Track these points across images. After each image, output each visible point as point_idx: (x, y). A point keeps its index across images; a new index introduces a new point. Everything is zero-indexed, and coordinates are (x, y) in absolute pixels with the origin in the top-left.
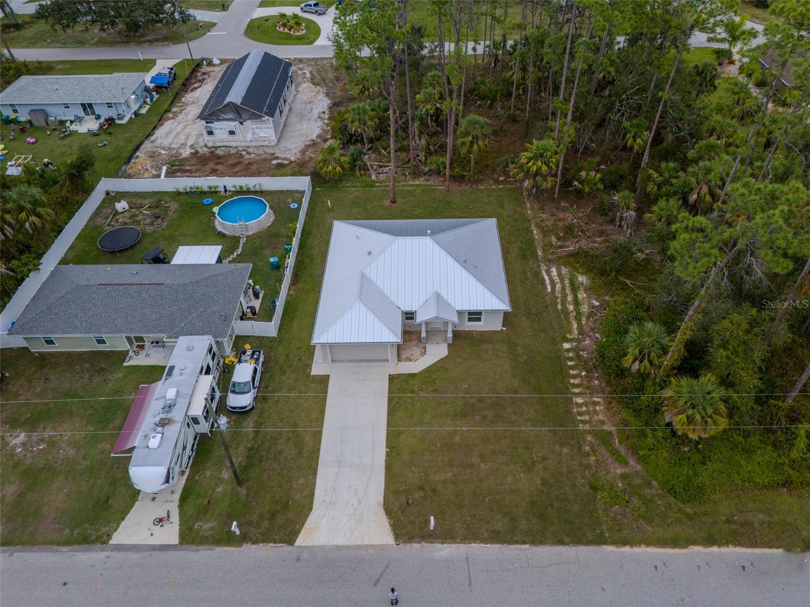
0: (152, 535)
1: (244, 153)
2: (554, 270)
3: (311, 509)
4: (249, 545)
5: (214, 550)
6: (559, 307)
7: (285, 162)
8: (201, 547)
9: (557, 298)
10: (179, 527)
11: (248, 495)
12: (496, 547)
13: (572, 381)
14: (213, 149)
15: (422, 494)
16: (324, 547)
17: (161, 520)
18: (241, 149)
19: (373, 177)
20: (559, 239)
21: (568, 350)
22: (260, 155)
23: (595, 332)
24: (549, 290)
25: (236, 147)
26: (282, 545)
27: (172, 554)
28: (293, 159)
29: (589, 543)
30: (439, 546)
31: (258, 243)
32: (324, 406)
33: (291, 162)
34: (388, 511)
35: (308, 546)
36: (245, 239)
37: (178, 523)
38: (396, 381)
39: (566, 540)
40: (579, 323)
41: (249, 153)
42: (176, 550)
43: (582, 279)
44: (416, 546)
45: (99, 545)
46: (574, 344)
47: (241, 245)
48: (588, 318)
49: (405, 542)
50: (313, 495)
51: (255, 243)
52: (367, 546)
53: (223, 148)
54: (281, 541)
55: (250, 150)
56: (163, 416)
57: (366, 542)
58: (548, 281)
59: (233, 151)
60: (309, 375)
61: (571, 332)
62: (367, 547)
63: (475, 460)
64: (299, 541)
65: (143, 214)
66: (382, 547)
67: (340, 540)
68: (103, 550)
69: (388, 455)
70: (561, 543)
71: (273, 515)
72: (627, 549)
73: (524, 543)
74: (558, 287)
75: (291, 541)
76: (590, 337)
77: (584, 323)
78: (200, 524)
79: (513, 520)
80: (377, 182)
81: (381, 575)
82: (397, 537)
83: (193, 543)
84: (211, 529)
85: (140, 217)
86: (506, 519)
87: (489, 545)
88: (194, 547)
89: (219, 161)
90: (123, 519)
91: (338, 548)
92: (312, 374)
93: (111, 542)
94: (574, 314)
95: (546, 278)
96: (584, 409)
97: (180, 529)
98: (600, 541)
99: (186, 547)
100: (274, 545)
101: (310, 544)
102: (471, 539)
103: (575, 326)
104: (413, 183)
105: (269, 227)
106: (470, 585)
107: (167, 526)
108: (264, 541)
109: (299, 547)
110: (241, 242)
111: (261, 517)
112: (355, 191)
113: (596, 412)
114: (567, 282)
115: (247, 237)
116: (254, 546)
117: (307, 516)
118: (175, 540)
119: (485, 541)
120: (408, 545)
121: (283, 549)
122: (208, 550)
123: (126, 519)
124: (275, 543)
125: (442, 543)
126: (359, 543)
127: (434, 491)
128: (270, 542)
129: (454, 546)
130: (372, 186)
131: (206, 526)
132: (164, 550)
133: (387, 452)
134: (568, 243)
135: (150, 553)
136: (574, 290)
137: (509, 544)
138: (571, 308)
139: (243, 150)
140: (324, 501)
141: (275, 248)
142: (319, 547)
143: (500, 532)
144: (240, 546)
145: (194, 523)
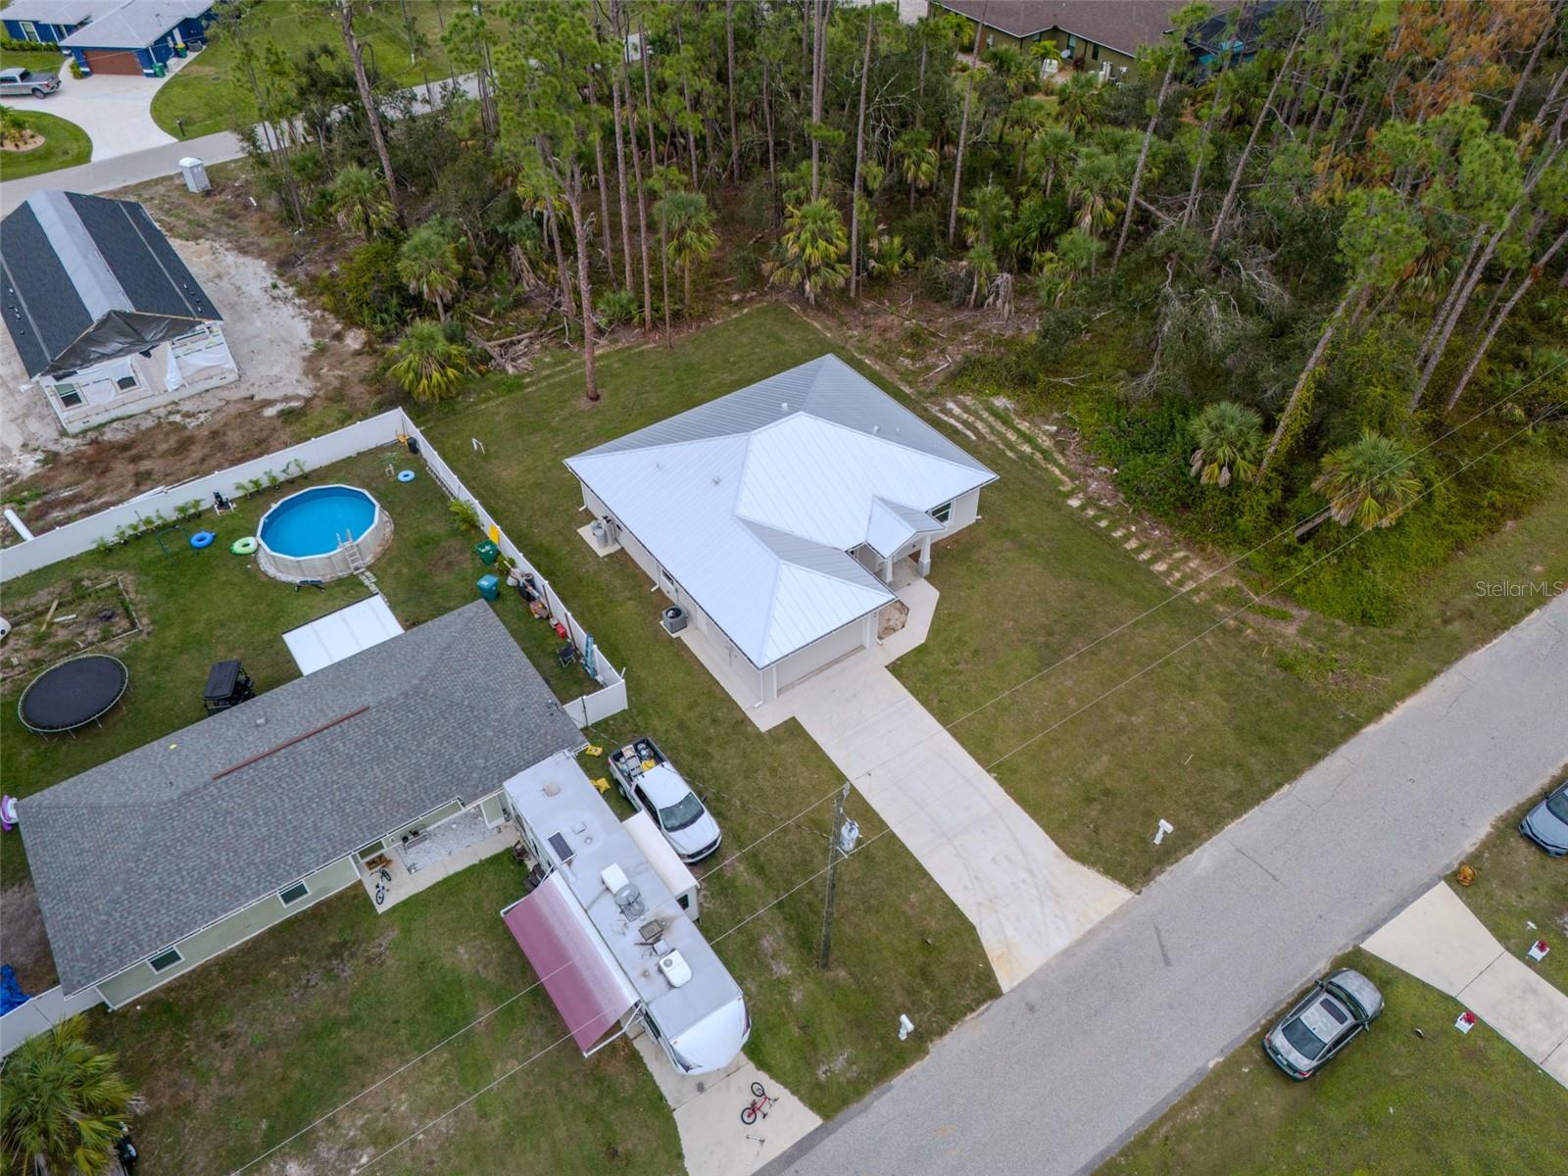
0: (762, 1141)
1: (178, 418)
2: (950, 405)
3: (974, 928)
4: (937, 1043)
5: (891, 1088)
6: (1010, 454)
7: (294, 404)
8: (867, 1099)
9: (993, 443)
10: (795, 1098)
11: (852, 975)
12: (1255, 812)
13: (1128, 546)
16: (1048, 965)
17: (753, 1109)
18: (162, 412)
19: (511, 370)
20: (912, 357)
21: (1083, 508)
22: (219, 410)
23: (1094, 468)
24: (974, 438)
25: (148, 412)
26: (985, 1006)
27: (829, 1143)
30: (1190, 858)
31: (405, 571)
33: (308, 401)
34: (1082, 858)
35: (1024, 981)
36: (368, 573)
37: (787, 1092)
38: (905, 671)
41: (187, 415)
42: (830, 1134)
43: (1000, 402)
44: (1161, 878)
46: (1081, 495)
47: (373, 588)
48: (1062, 452)
49: (1145, 883)
50: (954, 906)
52: (1102, 922)
53: (114, 425)
54: (979, 1003)
55: (186, 407)
57: (1097, 919)
58: (960, 426)
59: (149, 423)
60: (759, 735)
62: (1104, 924)
63: (1120, 718)
64: (1005, 981)
66: (1121, 913)
67: (1060, 940)
69: (1001, 781)
70: (1317, 758)
71: (924, 973)
72: (1387, 718)
73: (1279, 785)
74: (979, 425)
75: (994, 993)
76: (1091, 476)
77: (1062, 461)
78: (824, 1068)
79: (1238, 765)
81: (1162, 946)
82: (1129, 883)
83: (845, 1102)
84: (850, 1062)
86: (1229, 770)
87: (1245, 816)
88: (854, 1107)
90: (680, 1156)
91: (1067, 953)
92: (763, 731)
94: (1039, 454)
95: (952, 421)
96: (1177, 575)
97: (801, 1099)
99: (840, 1116)
100: (974, 1014)
101: (1024, 976)
102: (1217, 823)
103: (1057, 472)
106: (1277, 880)
107: (774, 1112)
108: (953, 1020)
109: (1012, 990)
110: (367, 582)
112: (497, 406)
114: (986, 415)
115: (369, 568)
116: (947, 1038)
117: (976, 941)
118: (814, 1121)
119: (1236, 814)
120: (1153, 884)
121: (993, 1010)
122: (882, 1094)
123: (685, 1152)
124: (973, 1010)
125: (1191, 852)
126: (1089, 926)
128: (965, 1015)
129: (1207, 845)
131: (838, 1064)
132: (812, 1147)
133: (996, 778)
134: (931, 360)
135: (792, 1169)
136: (1006, 422)
137: (1265, 799)
138: (1027, 449)
139: (170, 413)
142: (1040, 970)
143: (1240, 791)
144: (926, 1052)
145: (813, 1074)
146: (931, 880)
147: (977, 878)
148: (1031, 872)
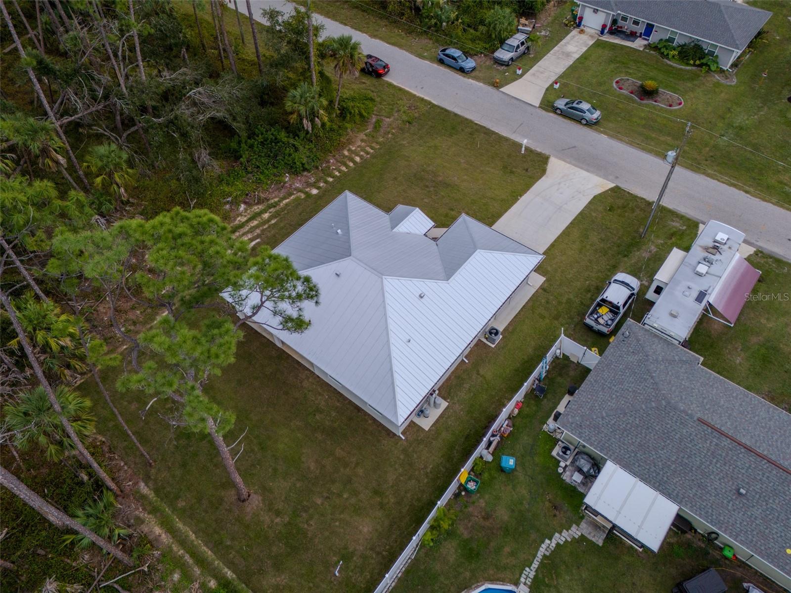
3: (595, 196)
5: (674, 208)
6: (273, 222)
8: (683, 214)
9: (263, 231)
12: (493, 129)
13: (346, 170)
15: (514, 169)
16: (597, 175)
21: (318, 188)
23: (285, 183)
29: (442, 108)
36: (522, 580)
39: (452, 114)
40: (281, 200)
44: (539, 150)
45: (764, 251)
46: (308, 190)
47: (535, 565)
49: (544, 154)
52: (569, 163)
54: (625, 191)
61: (297, 199)
66: (560, 159)
68: (760, 247)
69: (521, 195)
70: (456, 115)
71: (623, 207)
72: (426, 98)
73: (476, 124)
74: (245, 239)
75: (618, 187)
77: (277, 199)
78: (681, 228)
79: (471, 134)
82: (547, 159)
84: (673, 221)
86: (475, 136)
88: (688, 217)
91: (588, 171)
92: (545, 279)
93: (755, 249)
98: (435, 106)
99: (694, 220)
100: (630, 191)
101: (605, 180)
102: (504, 138)
103: (286, 201)
106: (522, 124)
109: (613, 183)
113: (358, 147)
116: (644, 197)
117: (600, 194)
118: (703, 227)
119: (496, 134)
120: (543, 152)
121: (624, 187)
122: (678, 210)
126: (573, 167)
127: (505, 168)
128: (632, 194)
131: (677, 225)
137: (485, 127)
138: (266, 215)
142: (600, 177)
145: (686, 230)
146: (583, 210)
147: (573, 197)
148: (559, 183)
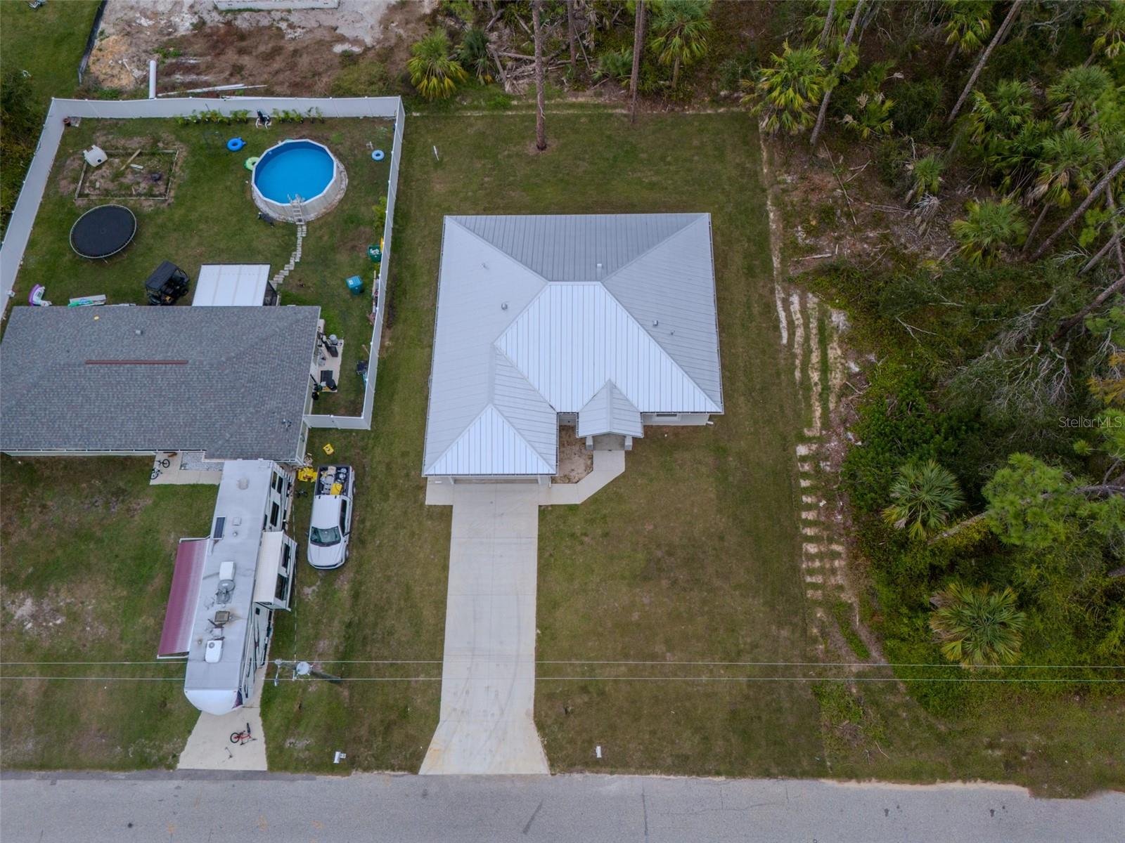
0: (231, 757)
1: (284, 25)
2: (795, 299)
3: (438, 722)
4: (360, 773)
5: (314, 779)
6: (798, 374)
7: (356, 49)
8: (297, 775)
9: (794, 356)
10: (264, 746)
11: (351, 696)
12: (682, 779)
13: (804, 515)
14: (229, 16)
15: (586, 699)
17: (239, 736)
18: (277, 16)
19: (508, 88)
20: (809, 232)
21: (804, 459)
22: (311, 31)
23: (846, 429)
24: (785, 341)
25: (269, 12)
26: (403, 773)
27: (260, 785)
28: (369, 41)
29: (804, 774)
30: (608, 777)
31: (325, 238)
32: (446, 558)
33: (367, 49)
34: (541, 726)
35: (437, 776)
36: (304, 228)
37: (263, 739)
38: (549, 517)
39: (774, 770)
40: (825, 409)
41: (291, 26)
42: (264, 779)
43: (838, 319)
44: (577, 777)
45: (165, 771)
46: (814, 447)
47: (300, 241)
48: (840, 397)
49: (563, 771)
50: (439, 700)
51: (321, 238)
52: (513, 776)
53: (246, 15)
54: (400, 769)
55: (294, 18)
56: (219, 607)
57: (512, 771)
58: (784, 323)
59: (265, 22)
60: (422, 504)
61: (810, 425)
62: (512, 778)
63: (659, 648)
64: (426, 768)
65: (134, 172)
66: (533, 778)
67: (479, 767)
68: (171, 778)
69: (539, 639)
70: (768, 774)
71: (388, 728)
72: (852, 785)
73: (718, 774)
74: (800, 332)
75: (414, 769)
76: (838, 435)
77: (832, 406)
78: (292, 740)
79: (706, 739)
80: (514, 98)
81: (533, 818)
82: (553, 763)
83: (286, 768)
84: (307, 748)
85: (129, 178)
86: (697, 739)
87: (672, 777)
88: (288, 774)
89: (244, 44)
90: (190, 732)
91: (476, 779)
92: (426, 503)
93: (179, 766)
94: (819, 388)
95: (782, 315)
96: (817, 564)
97: (267, 749)
98: (819, 772)
99: (277, 774)
100: (392, 773)
101: (439, 773)
102: (649, 768)
103: (818, 412)
104: (574, 100)
105: (341, 201)
106: (646, 833)
107: (250, 745)
108: (378, 768)
109: (425, 776)
110: (299, 235)
111: (372, 731)
112: (477, 118)
113: (833, 571)
114: (814, 324)
115: (308, 224)
116: (366, 774)
117: (433, 731)
118: (262, 764)
119: (668, 771)
120: (567, 775)
121: (405, 778)
122: (307, 779)
123: (194, 732)
124: (394, 770)
125: (612, 773)
126: (503, 772)
127: (602, 693)
128: (387, 769)
129: (627, 777)
130: (506, 107)
131: (300, 744)
132: (251, 779)
133: (538, 634)
134: (823, 242)
135: (233, 782)
136: (823, 343)
137: (698, 775)
138: (815, 376)
139: (282, 19)
140: (455, 710)
141: (353, 248)
142: (451, 777)
143: (687, 757)
144: (349, 774)
145: (285, 740)
146: (440, 673)
148: (502, 712)
